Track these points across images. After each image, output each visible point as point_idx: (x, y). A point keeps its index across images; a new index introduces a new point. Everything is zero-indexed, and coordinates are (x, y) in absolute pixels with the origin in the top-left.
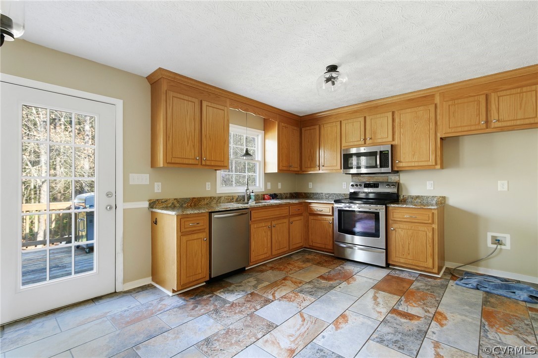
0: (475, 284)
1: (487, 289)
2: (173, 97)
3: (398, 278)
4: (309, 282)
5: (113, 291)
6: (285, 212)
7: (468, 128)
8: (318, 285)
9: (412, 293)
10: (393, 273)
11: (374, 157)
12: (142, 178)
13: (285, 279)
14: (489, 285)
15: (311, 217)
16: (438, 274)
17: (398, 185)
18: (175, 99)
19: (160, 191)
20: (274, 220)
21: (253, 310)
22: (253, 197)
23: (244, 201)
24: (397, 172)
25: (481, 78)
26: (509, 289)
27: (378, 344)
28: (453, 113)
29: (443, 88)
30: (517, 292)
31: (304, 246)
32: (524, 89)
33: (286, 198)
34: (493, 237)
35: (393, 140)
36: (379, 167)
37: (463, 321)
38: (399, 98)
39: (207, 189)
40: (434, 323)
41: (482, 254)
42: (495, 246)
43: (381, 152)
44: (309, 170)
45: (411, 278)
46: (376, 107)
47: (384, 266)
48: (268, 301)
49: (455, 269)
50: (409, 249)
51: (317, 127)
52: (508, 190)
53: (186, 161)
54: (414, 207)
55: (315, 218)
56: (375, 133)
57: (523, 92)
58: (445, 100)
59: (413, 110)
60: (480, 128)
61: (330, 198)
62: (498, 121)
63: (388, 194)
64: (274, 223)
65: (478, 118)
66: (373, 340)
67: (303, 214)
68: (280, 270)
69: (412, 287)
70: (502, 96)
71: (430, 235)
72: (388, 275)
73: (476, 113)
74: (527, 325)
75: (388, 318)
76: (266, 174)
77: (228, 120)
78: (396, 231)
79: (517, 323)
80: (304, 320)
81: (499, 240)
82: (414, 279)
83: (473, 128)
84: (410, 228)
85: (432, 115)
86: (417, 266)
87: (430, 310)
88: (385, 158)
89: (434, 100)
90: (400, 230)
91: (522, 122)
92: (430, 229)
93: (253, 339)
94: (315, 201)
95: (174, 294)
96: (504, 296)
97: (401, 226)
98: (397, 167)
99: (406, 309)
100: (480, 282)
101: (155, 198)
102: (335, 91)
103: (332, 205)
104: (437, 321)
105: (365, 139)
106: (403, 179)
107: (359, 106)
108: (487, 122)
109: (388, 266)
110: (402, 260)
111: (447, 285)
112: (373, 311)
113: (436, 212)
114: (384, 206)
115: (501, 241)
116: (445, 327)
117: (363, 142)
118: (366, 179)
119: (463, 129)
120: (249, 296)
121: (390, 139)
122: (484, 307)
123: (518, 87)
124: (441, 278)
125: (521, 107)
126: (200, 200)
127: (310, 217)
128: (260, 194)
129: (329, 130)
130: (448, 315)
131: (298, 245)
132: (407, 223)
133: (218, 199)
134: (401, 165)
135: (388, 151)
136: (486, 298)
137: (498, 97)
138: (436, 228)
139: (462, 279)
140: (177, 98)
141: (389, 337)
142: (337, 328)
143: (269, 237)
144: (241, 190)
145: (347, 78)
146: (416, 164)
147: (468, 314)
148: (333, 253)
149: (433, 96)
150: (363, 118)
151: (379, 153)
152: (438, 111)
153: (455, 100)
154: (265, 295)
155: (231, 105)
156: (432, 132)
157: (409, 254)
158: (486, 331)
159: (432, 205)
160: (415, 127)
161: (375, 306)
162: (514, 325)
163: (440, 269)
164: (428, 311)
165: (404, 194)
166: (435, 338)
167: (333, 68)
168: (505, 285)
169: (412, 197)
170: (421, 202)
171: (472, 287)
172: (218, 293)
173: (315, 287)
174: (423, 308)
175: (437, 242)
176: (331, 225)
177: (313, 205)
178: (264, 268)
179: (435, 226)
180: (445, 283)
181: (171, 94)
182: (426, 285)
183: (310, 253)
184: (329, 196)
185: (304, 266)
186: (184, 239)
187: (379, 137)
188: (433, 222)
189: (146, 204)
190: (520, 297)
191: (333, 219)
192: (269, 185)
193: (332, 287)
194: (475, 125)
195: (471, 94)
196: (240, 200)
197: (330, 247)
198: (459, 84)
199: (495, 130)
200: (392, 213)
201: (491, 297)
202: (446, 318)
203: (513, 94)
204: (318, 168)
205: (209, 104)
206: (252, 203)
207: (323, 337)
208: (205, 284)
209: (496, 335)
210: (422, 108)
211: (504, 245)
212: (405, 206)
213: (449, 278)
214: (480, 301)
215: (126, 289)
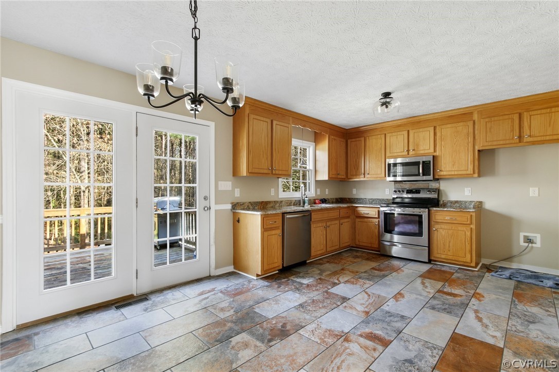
0: (508, 275)
1: (519, 279)
2: (253, 118)
3: (440, 270)
4: (365, 272)
5: (208, 275)
6: (335, 214)
7: (504, 142)
8: (372, 274)
9: (454, 281)
10: (435, 267)
11: (417, 166)
12: (226, 185)
13: (343, 269)
14: (520, 275)
15: (358, 220)
16: (476, 267)
17: (438, 191)
18: (255, 120)
19: (239, 196)
20: (328, 221)
21: (326, 289)
22: (307, 201)
23: (300, 204)
24: (438, 179)
25: (515, 99)
26: (538, 279)
27: (431, 310)
28: (490, 129)
29: (481, 107)
30: (545, 281)
31: (351, 245)
32: (553, 110)
33: (333, 203)
34: (525, 237)
35: (435, 151)
36: (421, 175)
37: (498, 298)
38: (440, 114)
39: (272, 194)
40: (473, 299)
41: (515, 251)
42: (527, 244)
43: (423, 162)
44: (355, 177)
45: (452, 271)
46: (419, 122)
47: (427, 261)
48: (335, 284)
49: (490, 265)
50: (449, 246)
51: (363, 139)
52: (539, 196)
53: (262, 171)
54: (454, 210)
55: (361, 220)
56: (418, 145)
57: (552, 112)
58: (483, 117)
59: (453, 125)
60: (513, 142)
61: (374, 202)
62: (530, 136)
63: (429, 199)
64: (328, 224)
65: (512, 133)
66: (427, 308)
67: (351, 217)
68: (336, 263)
69: (453, 277)
70: (534, 115)
71: (468, 234)
72: (431, 268)
73: (510, 129)
74: (550, 302)
75: (436, 295)
76: (316, 181)
77: (291, 136)
78: (437, 231)
79: (541, 301)
80: (369, 296)
81: (531, 240)
82: (454, 271)
83: (508, 142)
84: (450, 228)
85: (471, 130)
86: (456, 261)
87: (470, 291)
88: (428, 167)
89: (472, 117)
90: (441, 230)
91: (551, 138)
92: (469, 229)
93: (335, 306)
94: (362, 206)
95: (258, 278)
96: (533, 284)
97: (443, 226)
98: (438, 175)
99: (450, 290)
100: (513, 273)
101: (236, 201)
102: (387, 112)
103: (378, 209)
104: (476, 298)
105: (408, 151)
106: (443, 186)
107: (403, 121)
108: (520, 137)
109: (430, 261)
110: (443, 256)
111: (483, 276)
112: (423, 291)
113: (474, 214)
114: (427, 209)
115: (533, 240)
116: (482, 302)
117: (406, 153)
118: (407, 186)
119: (499, 143)
120: (319, 280)
121: (432, 150)
122: (515, 290)
123: (547, 108)
124: (478, 271)
125: (550, 125)
126: (267, 203)
127: (356, 219)
128: (312, 198)
129: (374, 143)
130: (485, 295)
131: (347, 244)
132: (448, 224)
133: (280, 203)
134: (442, 173)
135: (430, 161)
136: (517, 285)
137: (530, 116)
138: (474, 228)
139: (497, 272)
140: (256, 119)
141: (439, 306)
142: (397, 301)
143: (325, 236)
144: (297, 195)
145: (399, 103)
146: (456, 173)
147: (501, 295)
148: (379, 251)
149: (471, 114)
150: (407, 132)
151: (421, 163)
152: (476, 127)
153: (491, 117)
154: (331, 280)
155: (293, 123)
156: (471, 145)
157: (449, 251)
158: (515, 305)
159: (470, 209)
160: (455, 140)
161: (424, 288)
162: (539, 302)
163: (477, 264)
164: (469, 292)
165: (443, 199)
166: (475, 307)
167: (387, 95)
168: (535, 275)
169: (451, 202)
170: (460, 206)
171: (505, 277)
172: (292, 278)
173: (370, 275)
174: (464, 290)
175: (474, 240)
176: (377, 226)
177: (359, 209)
178: (321, 261)
179: (473, 226)
180: (482, 274)
181: (252, 116)
182: (465, 276)
183: (357, 251)
184: (373, 201)
185: (355, 260)
186: (266, 234)
187: (422, 149)
188: (471, 223)
189: (229, 207)
190: (546, 284)
191: (379, 221)
192: (319, 190)
193: (384, 276)
194: (509, 139)
195: (505, 113)
196: (297, 204)
197: (376, 246)
198: (497, 104)
199: (526, 144)
200: (434, 217)
201: (522, 284)
202: (483, 297)
203: (543, 114)
204: (363, 176)
205: (278, 123)
206: (307, 207)
207: (388, 305)
208: (278, 272)
209: (524, 307)
210: (461, 124)
211: (535, 244)
212: (446, 209)
213: (485, 271)
214: (512, 287)
215: (217, 274)
